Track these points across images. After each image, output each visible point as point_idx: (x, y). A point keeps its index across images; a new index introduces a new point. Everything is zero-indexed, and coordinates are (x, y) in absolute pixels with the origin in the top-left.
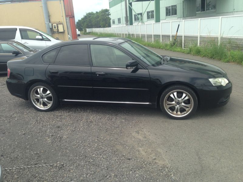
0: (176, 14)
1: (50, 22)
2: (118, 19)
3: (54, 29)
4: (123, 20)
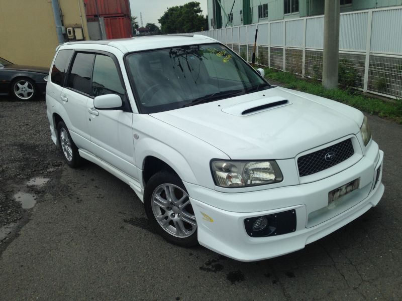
0: (297, 10)
1: (63, 25)
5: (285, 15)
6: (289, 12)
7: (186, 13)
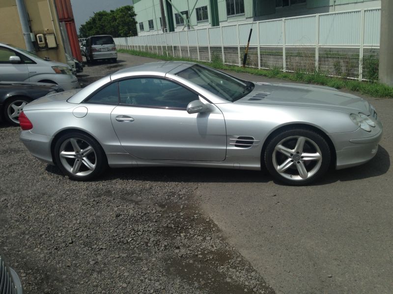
1: (31, 32)
2: (149, 21)
3: (39, 43)
4: (157, 24)
5: (228, 16)
6: (233, 13)
7: (120, 17)
